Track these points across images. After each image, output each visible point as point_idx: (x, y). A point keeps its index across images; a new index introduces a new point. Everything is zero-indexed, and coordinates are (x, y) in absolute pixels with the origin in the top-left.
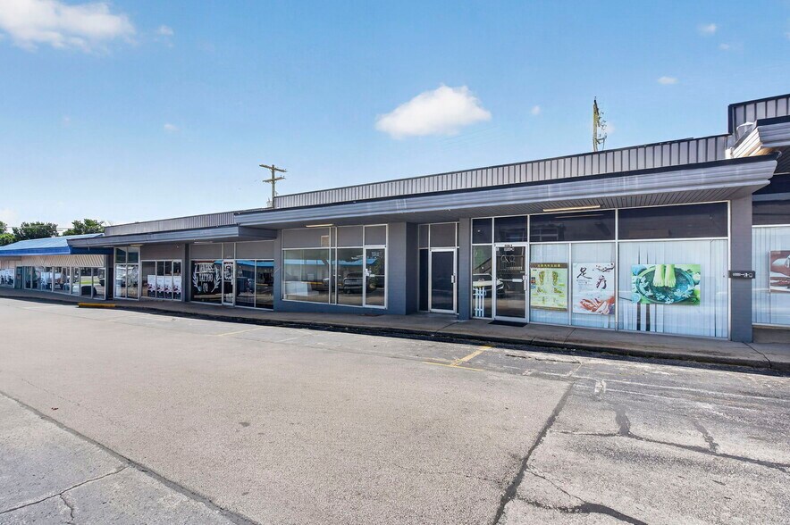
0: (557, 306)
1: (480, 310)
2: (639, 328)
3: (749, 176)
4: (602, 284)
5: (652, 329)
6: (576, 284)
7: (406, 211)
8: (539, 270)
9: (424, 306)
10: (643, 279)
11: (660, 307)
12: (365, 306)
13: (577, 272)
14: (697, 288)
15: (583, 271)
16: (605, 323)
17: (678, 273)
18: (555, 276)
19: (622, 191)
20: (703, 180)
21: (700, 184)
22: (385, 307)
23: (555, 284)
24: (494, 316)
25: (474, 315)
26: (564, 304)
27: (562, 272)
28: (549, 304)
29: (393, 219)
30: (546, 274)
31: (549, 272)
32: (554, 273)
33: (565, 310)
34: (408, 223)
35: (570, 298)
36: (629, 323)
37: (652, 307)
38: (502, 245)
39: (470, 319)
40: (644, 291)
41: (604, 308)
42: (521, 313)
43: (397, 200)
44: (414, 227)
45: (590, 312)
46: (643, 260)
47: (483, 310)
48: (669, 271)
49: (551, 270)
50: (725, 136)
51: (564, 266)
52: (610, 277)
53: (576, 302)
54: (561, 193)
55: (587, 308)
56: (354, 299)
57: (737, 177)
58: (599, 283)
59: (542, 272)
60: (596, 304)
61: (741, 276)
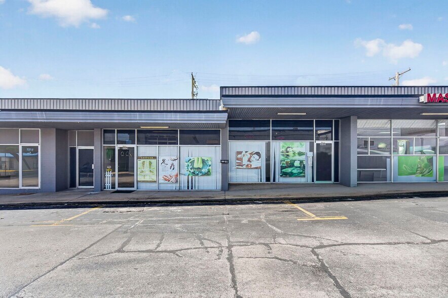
0: (151, 180)
1: (109, 185)
2: (188, 188)
3: (219, 119)
4: (173, 167)
5: (194, 188)
6: (160, 167)
7: (46, 121)
8: (142, 160)
9: (73, 185)
10: (190, 164)
11: (197, 177)
12: (21, 187)
13: (161, 161)
14: (210, 167)
15: (164, 161)
16: (174, 187)
17: (203, 161)
18: (150, 163)
19: (172, 120)
20: (203, 119)
21: (203, 120)
22: (39, 187)
23: (150, 168)
24: (117, 188)
25: (105, 188)
26: (154, 178)
27: (154, 161)
28: (147, 179)
29: (45, 126)
30: (145, 162)
31: (147, 161)
32: (150, 162)
33: (155, 182)
34: (56, 129)
35: (158, 175)
36: (184, 186)
37: (193, 177)
38: (121, 146)
39: (102, 190)
40: (190, 170)
41: (173, 180)
42: (132, 185)
43: (37, 113)
44: (63, 133)
45: (167, 182)
46: (190, 155)
47: (110, 185)
48: (200, 161)
49: (148, 160)
50: (219, 100)
51: (155, 158)
52: (176, 163)
53: (161, 177)
54: (143, 118)
55: (166, 180)
56: (12, 182)
57: (215, 119)
58: (171, 167)
59: (144, 162)
60: (169, 177)
61: (225, 162)
